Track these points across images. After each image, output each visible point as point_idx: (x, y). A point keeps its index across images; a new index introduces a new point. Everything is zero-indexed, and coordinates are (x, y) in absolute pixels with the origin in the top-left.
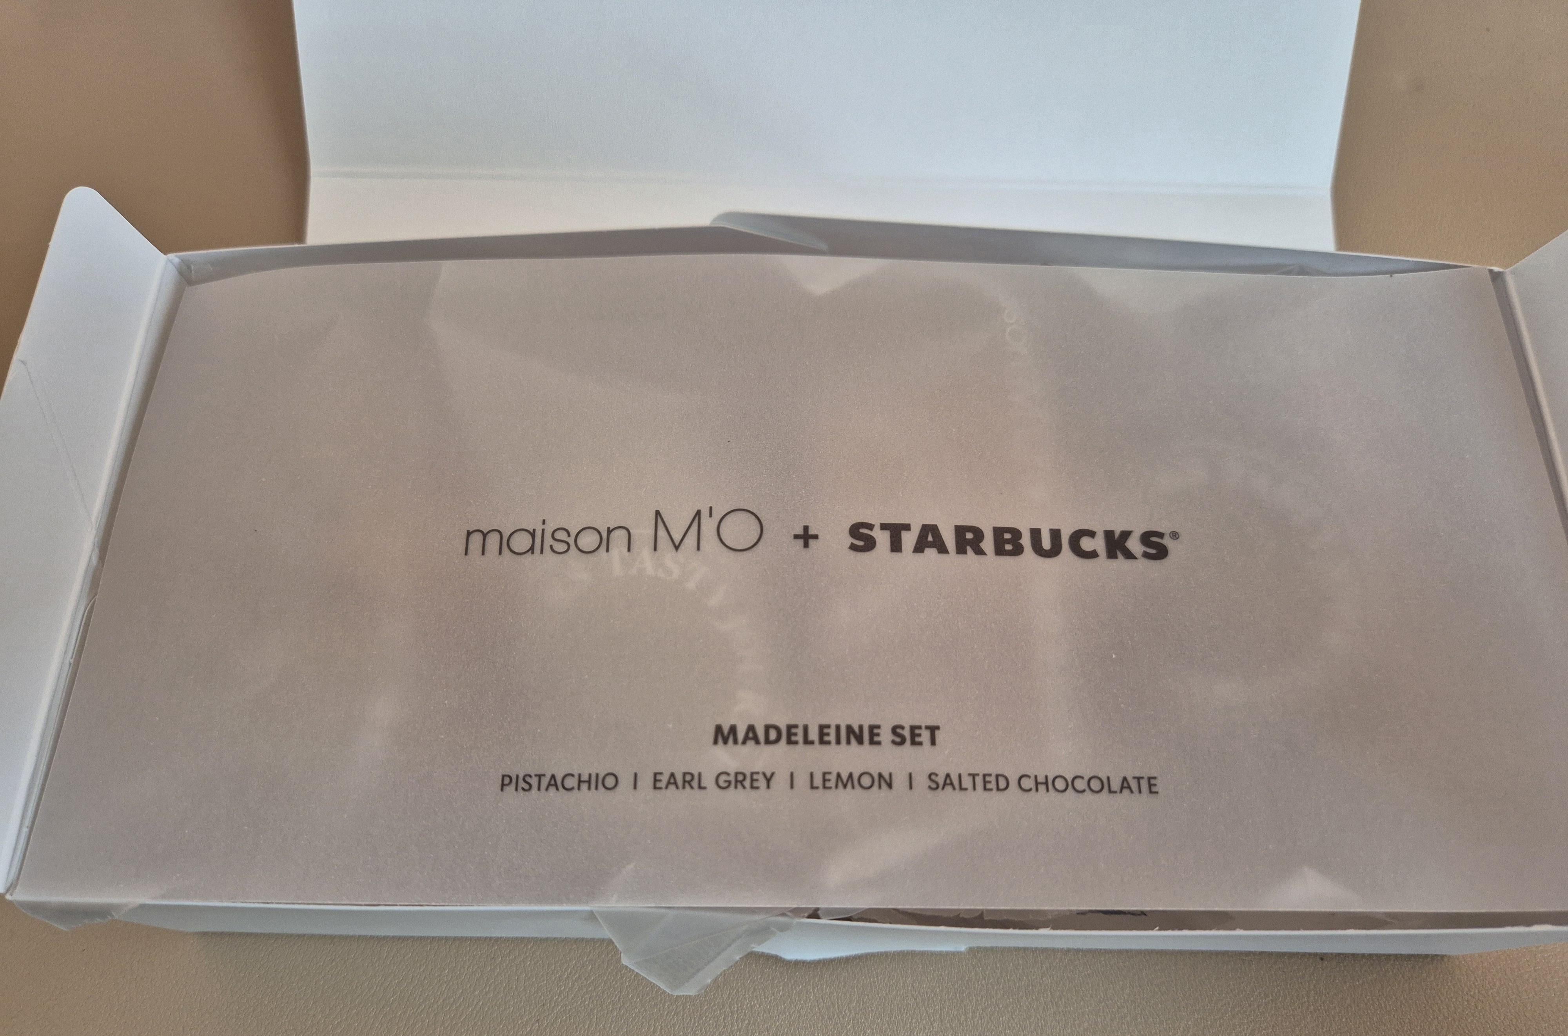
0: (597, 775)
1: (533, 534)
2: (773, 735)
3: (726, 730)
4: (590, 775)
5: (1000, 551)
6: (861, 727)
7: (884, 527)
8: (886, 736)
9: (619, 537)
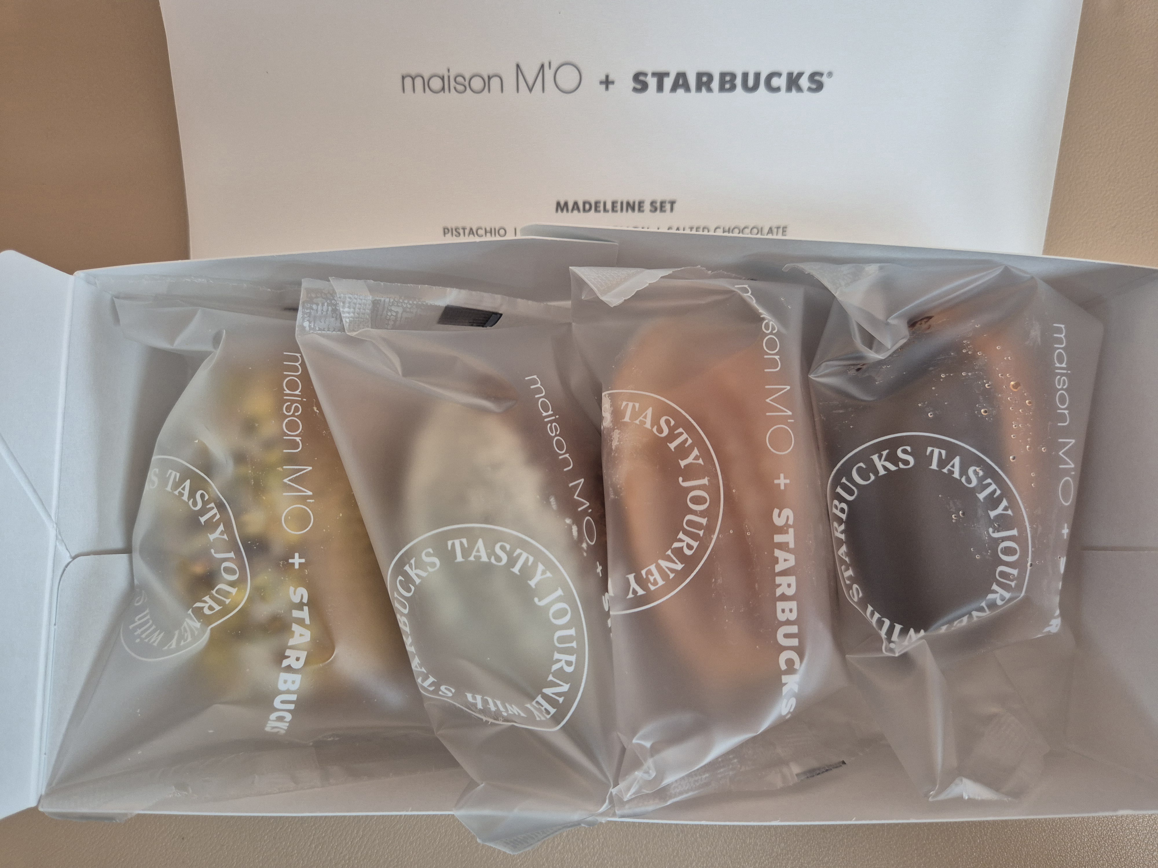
0: (495, 229)
1: (443, 79)
2: (587, 207)
3: (562, 203)
4: (491, 229)
5: (722, 88)
6: (634, 203)
7: (654, 74)
8: (647, 207)
9: (495, 82)
